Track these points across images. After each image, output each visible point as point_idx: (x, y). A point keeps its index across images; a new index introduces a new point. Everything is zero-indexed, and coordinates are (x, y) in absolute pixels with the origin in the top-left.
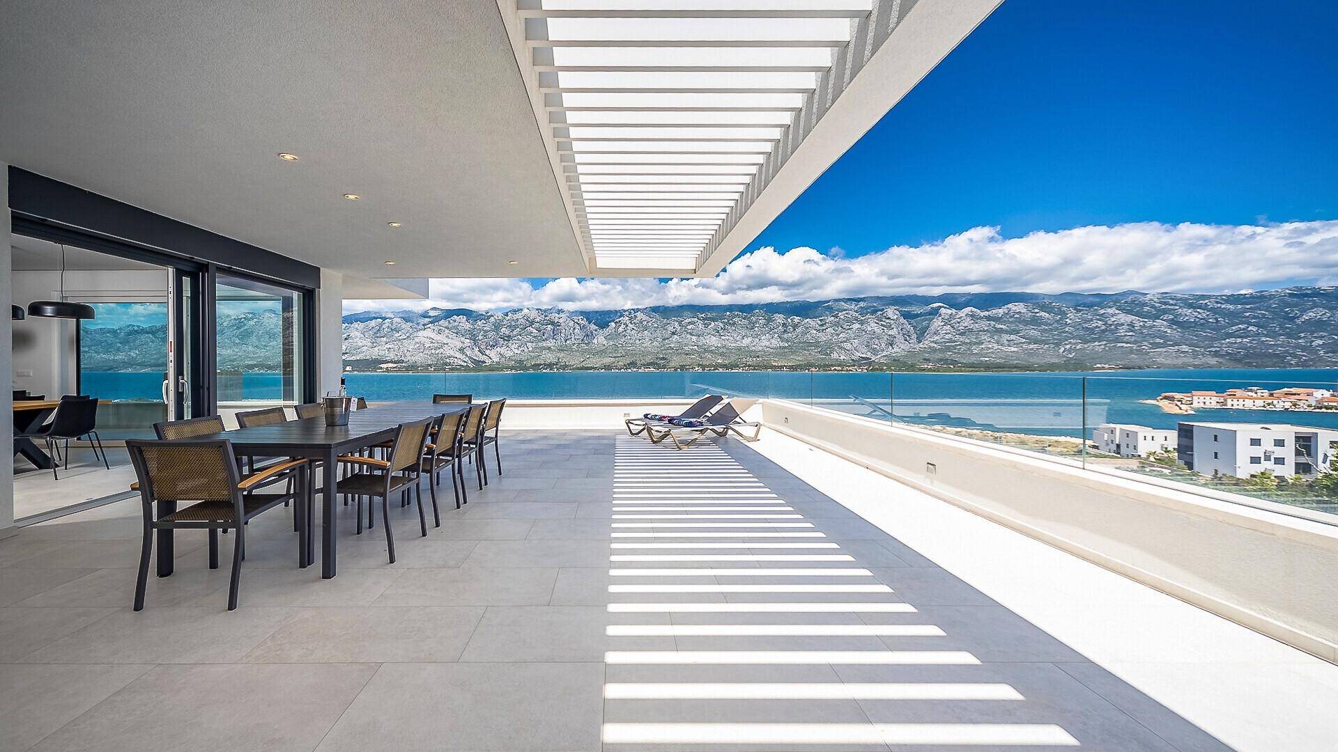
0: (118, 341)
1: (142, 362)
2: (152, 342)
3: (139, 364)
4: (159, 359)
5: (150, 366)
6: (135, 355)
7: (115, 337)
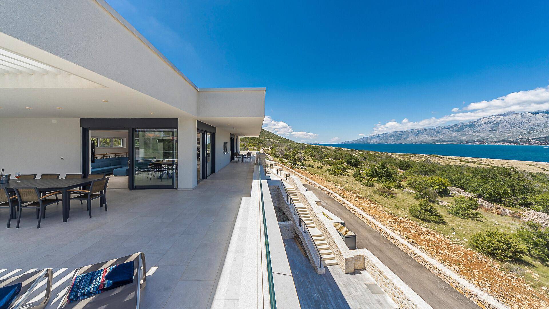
0: (436, 132)
1: (444, 140)
2: (448, 132)
3: (443, 141)
4: (451, 139)
5: (447, 142)
6: (441, 138)
7: (434, 131)
